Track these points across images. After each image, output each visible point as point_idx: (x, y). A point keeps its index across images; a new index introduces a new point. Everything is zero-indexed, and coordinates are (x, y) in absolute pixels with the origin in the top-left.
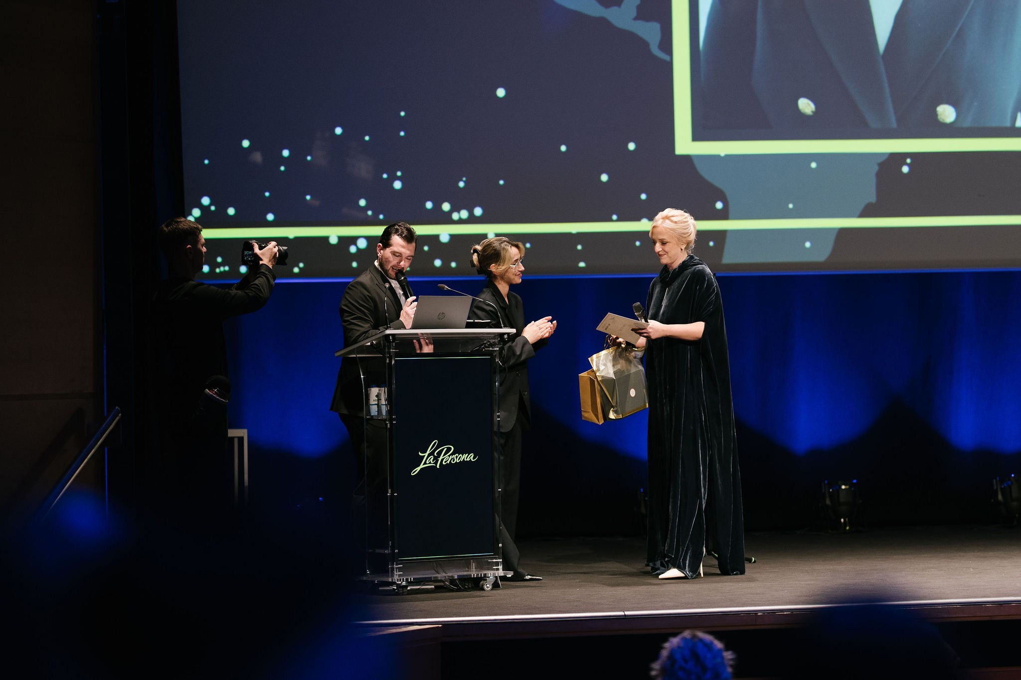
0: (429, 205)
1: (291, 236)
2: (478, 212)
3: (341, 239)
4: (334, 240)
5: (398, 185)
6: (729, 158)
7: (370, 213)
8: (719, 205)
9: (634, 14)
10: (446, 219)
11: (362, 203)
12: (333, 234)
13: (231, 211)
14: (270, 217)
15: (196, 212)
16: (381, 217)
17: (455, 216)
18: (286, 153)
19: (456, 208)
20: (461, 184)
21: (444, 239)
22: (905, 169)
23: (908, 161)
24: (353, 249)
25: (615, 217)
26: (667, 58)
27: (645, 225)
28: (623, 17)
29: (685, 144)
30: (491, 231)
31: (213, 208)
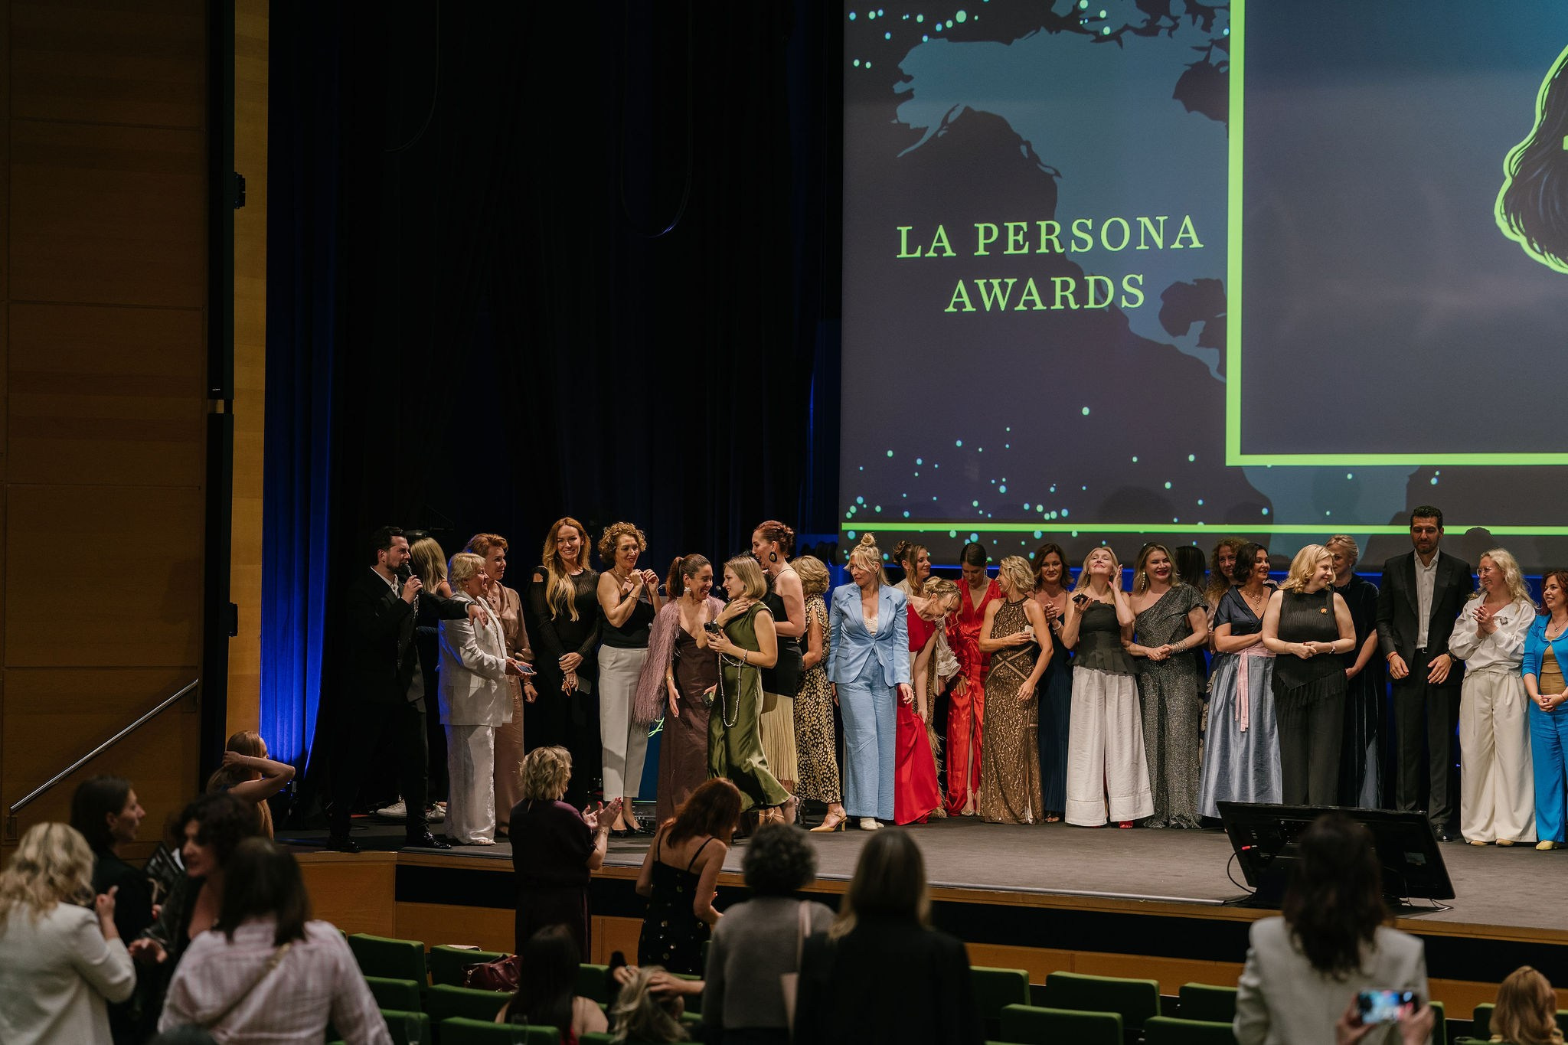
0: (1026, 507)
1: (921, 531)
2: (1065, 513)
3: (958, 533)
4: (953, 535)
5: (1003, 489)
6: (1276, 469)
7: (981, 512)
8: (1265, 511)
9: (1197, 342)
10: (1039, 519)
11: (975, 504)
12: (953, 529)
13: (878, 509)
14: (906, 514)
15: (853, 509)
16: (989, 516)
17: (1047, 517)
18: (919, 462)
19: (1047, 510)
20: (1052, 490)
21: (1038, 536)
22: (1434, 481)
23: (1437, 473)
25: (1175, 520)
26: (1222, 379)
27: (1201, 528)
28: (1188, 344)
29: (1234, 456)
30: (1075, 529)
31: (865, 506)
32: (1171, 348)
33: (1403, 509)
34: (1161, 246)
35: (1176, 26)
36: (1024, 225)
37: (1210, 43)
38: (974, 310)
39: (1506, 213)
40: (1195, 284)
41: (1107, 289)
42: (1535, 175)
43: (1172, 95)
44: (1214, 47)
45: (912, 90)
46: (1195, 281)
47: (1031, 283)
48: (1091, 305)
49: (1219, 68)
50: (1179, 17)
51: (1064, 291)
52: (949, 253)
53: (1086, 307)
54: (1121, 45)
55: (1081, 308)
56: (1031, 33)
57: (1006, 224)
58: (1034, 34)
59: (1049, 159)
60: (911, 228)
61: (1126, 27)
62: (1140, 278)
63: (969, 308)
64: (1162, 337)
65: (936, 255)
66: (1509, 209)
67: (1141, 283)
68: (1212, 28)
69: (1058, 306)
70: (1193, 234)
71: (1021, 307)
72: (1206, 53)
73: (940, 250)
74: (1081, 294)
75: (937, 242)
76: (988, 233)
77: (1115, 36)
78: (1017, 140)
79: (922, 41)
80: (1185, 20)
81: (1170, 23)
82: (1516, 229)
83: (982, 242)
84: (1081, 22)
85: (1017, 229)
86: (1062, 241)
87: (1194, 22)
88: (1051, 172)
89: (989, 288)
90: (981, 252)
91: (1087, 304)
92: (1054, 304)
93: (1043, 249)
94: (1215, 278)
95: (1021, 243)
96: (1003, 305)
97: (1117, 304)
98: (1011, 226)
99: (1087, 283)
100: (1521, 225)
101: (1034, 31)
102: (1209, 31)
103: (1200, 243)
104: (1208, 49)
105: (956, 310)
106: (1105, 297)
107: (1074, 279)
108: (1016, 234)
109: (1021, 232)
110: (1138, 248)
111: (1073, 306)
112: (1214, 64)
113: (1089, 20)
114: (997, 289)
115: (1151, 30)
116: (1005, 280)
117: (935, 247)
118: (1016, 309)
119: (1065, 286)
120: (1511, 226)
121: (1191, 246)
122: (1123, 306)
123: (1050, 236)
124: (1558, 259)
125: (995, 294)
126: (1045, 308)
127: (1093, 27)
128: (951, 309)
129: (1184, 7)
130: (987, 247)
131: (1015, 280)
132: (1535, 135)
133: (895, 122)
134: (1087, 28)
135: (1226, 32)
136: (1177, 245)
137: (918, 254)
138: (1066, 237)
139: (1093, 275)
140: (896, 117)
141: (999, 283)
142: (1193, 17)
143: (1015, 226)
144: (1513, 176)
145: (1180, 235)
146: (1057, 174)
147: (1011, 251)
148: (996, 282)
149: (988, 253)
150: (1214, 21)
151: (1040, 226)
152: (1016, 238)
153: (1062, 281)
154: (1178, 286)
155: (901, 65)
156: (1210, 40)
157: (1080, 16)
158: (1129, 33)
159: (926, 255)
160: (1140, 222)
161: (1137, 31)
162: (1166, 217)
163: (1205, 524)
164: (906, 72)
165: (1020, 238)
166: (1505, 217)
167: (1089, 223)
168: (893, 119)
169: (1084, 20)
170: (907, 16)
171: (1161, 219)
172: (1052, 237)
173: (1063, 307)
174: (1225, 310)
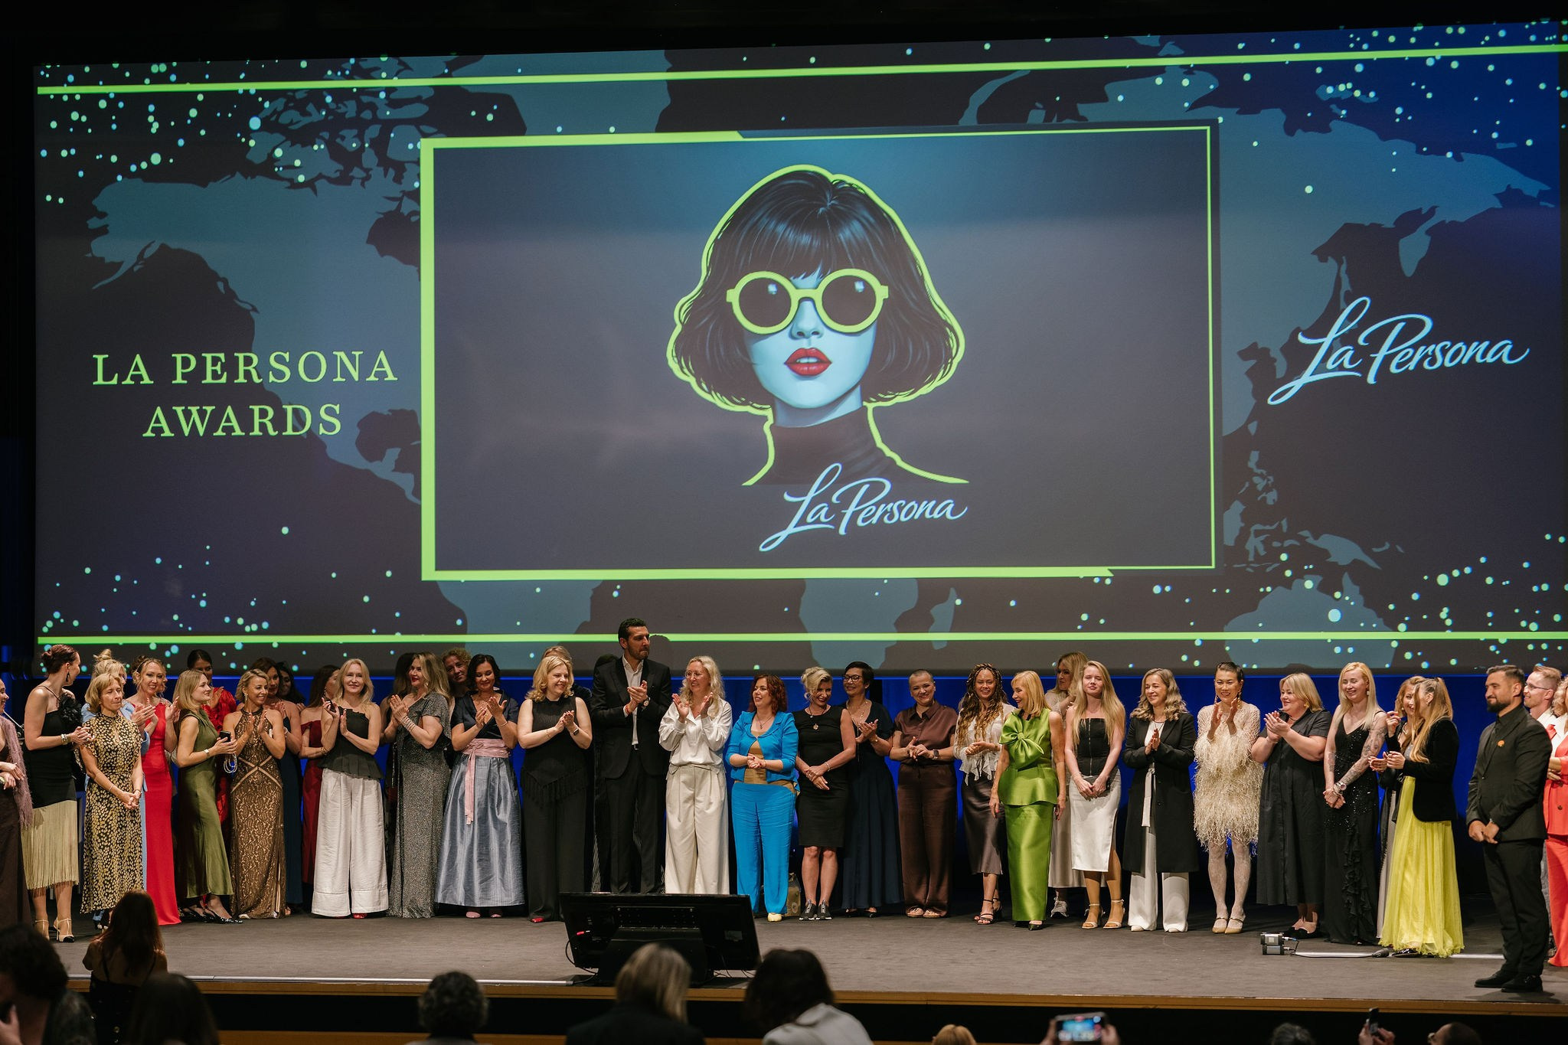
0: (227, 620)
1: (121, 644)
2: (265, 625)
3: (158, 645)
4: (153, 647)
5: (203, 604)
6: (469, 583)
7: (181, 625)
8: (459, 622)
9: (393, 467)
10: (240, 631)
11: (176, 617)
13: (76, 623)
15: (50, 624)
16: (190, 629)
17: (247, 629)
18: (118, 578)
19: (248, 623)
20: (253, 603)
21: (239, 647)
22: (615, 594)
23: (618, 587)
24: (168, 654)
25: (374, 631)
26: (417, 501)
27: (398, 638)
28: (384, 468)
29: (429, 572)
30: (275, 640)
31: (62, 621)
32: (368, 472)
33: (588, 619)
34: (356, 379)
35: (368, 178)
36: (222, 356)
37: (401, 195)
38: (173, 435)
39: (677, 357)
40: (390, 414)
41: (306, 419)
42: (702, 323)
43: (366, 240)
44: (405, 198)
45: (107, 226)
46: (390, 411)
47: (229, 410)
48: (289, 432)
49: (411, 217)
50: (371, 169)
51: (262, 418)
52: (147, 381)
53: (284, 434)
54: (315, 191)
55: (280, 434)
56: (227, 177)
57: (203, 355)
58: (229, 178)
59: (246, 294)
60: (107, 356)
61: (320, 176)
62: (337, 408)
63: (167, 433)
64: (359, 462)
65: (133, 383)
66: (681, 351)
67: (338, 413)
68: (403, 181)
69: (257, 432)
70: (387, 368)
71: (220, 433)
72: (398, 203)
73: (138, 378)
74: (279, 422)
75: (134, 371)
76: (186, 363)
77: (309, 184)
78: (215, 277)
79: (117, 181)
80: (377, 172)
81: (363, 175)
82: (686, 370)
83: (179, 371)
84: (276, 169)
85: (215, 361)
86: (259, 371)
87: (386, 175)
88: (250, 308)
89: (188, 415)
90: (179, 380)
91: (286, 430)
92: (253, 431)
93: (241, 379)
94: (408, 408)
95: (219, 373)
96: (201, 430)
97: (314, 431)
98: (209, 357)
99: (285, 412)
100: (691, 367)
101: (229, 176)
102: (401, 183)
103: (395, 374)
104: (400, 200)
105: (154, 435)
106: (303, 425)
107: (272, 407)
108: (214, 364)
109: (219, 363)
110: (334, 380)
111: (272, 432)
112: (406, 214)
113: (285, 168)
114: (195, 416)
115: (344, 179)
116: (204, 408)
117: (132, 375)
118: (214, 434)
119: (263, 414)
120: (682, 368)
121: (386, 379)
122: (321, 433)
123: (248, 367)
124: (725, 399)
125: (193, 420)
126: (244, 434)
127: (288, 174)
128: (149, 434)
129: (376, 160)
130: (184, 376)
131: (214, 407)
132: (702, 287)
133: (90, 255)
134: (281, 175)
135: (416, 185)
136: (372, 378)
137: (114, 381)
138: (264, 369)
139: (290, 404)
140: (89, 250)
141: (198, 410)
142: (384, 170)
143: (213, 358)
144: (682, 323)
145: (375, 369)
146: (255, 309)
147: (209, 380)
148: (194, 409)
149: (186, 382)
150: (404, 174)
151: (237, 358)
152: (214, 368)
153: (260, 409)
154: (374, 416)
155: (95, 202)
156: (401, 192)
157: (276, 164)
158: (323, 181)
159: (123, 383)
160: (336, 356)
161: (330, 180)
162: (362, 353)
163: (403, 633)
164: (100, 209)
165: (218, 368)
166: (676, 359)
167: (287, 356)
168: (89, 253)
169: (279, 168)
170: (101, 156)
171: (357, 354)
172: (250, 368)
173: (261, 434)
174: (419, 438)
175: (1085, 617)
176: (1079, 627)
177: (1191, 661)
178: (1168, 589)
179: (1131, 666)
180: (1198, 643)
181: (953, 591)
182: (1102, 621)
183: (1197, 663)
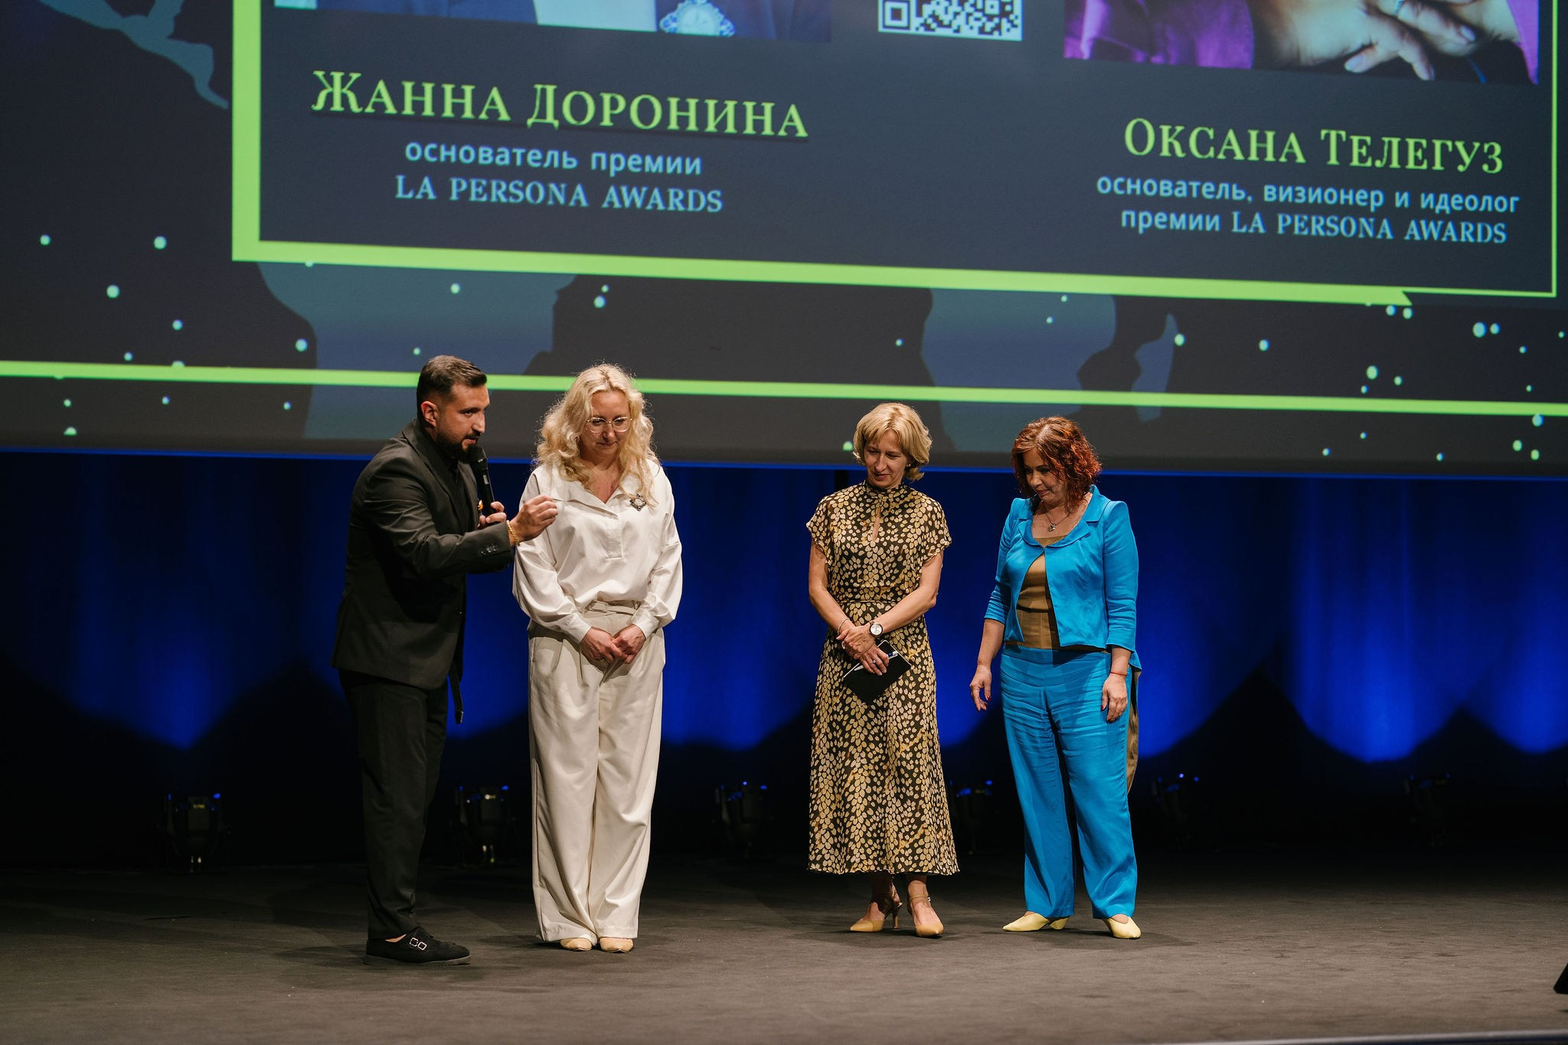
6: (320, 269)
8: (301, 345)
9: (170, 28)
22: (599, 302)
23: (605, 289)
25: (128, 357)
26: (222, 103)
27: (178, 372)
28: (152, 32)
29: (247, 244)
32: (117, 36)
33: (548, 349)
64: (102, 15)
163: (189, 363)
175: (1372, 373)
176: (1364, 389)
177: (1527, 450)
178: (1495, 329)
179: (1439, 457)
180: (1537, 422)
181: (1170, 319)
182: (1398, 381)
183: (1535, 455)
